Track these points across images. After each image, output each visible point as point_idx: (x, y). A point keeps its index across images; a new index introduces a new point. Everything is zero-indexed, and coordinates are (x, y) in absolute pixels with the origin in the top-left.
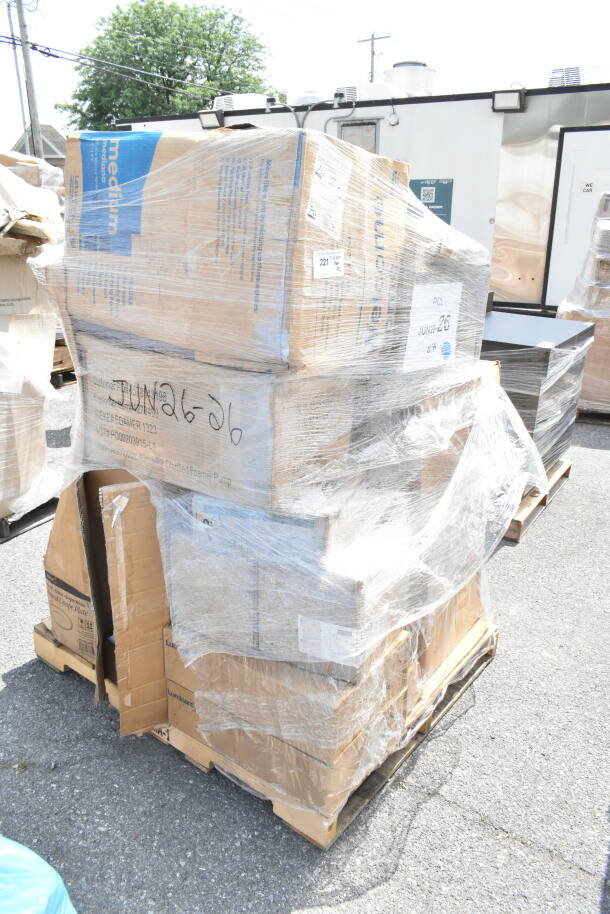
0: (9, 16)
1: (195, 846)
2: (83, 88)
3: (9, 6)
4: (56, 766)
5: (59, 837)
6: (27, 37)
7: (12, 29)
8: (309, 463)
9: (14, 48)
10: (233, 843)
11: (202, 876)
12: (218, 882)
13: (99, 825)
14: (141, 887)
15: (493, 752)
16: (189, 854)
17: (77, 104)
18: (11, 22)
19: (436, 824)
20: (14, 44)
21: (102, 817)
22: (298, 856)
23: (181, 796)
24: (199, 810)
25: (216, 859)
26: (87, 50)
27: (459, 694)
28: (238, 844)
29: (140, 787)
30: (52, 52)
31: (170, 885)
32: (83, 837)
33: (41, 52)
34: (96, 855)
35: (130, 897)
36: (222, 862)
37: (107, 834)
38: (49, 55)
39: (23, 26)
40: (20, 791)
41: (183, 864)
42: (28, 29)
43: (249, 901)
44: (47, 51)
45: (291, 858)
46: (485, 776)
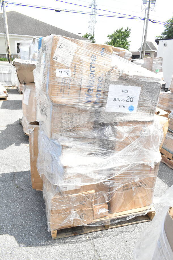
0: (145, 12)
1: (29, 221)
2: (165, 31)
3: (146, 10)
4: (23, 190)
5: (9, 203)
6: (149, 18)
7: (145, 16)
8: (65, 130)
9: (144, 21)
10: (36, 225)
11: (24, 227)
12: (25, 231)
13: (18, 205)
14: (12, 222)
15: (122, 245)
16: (27, 221)
17: (162, 36)
18: (145, 14)
19: (86, 252)
20: (145, 20)
21: (20, 204)
22: (46, 236)
23: (38, 209)
24: (37, 214)
25: (30, 226)
26: (169, 20)
27: (128, 224)
28: (37, 226)
29: (32, 202)
30: (155, 22)
31: (17, 225)
32: (13, 206)
33: (152, 22)
34: (11, 211)
35: (8, 222)
36: (31, 227)
37: (17, 208)
38: (154, 22)
39: (148, 15)
40: (13, 191)
41: (23, 222)
42: (149, 15)
43: (27, 238)
44: (154, 21)
45: (44, 236)
46: (113, 250)
